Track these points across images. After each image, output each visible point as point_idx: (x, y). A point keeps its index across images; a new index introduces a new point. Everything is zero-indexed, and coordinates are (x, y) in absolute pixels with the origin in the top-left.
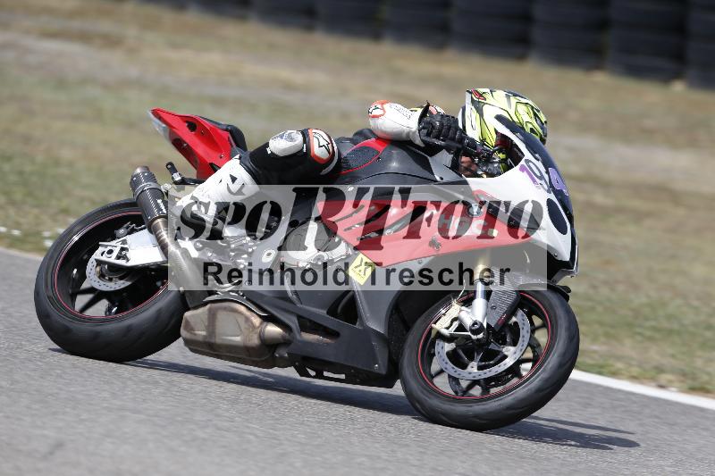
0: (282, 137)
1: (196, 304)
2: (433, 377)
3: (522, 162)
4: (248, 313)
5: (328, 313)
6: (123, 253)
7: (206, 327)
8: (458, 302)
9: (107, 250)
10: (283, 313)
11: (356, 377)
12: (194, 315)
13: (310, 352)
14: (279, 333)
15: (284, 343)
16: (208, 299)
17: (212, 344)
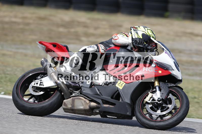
0: (91, 47)
1: (68, 98)
2: (145, 115)
3: (165, 51)
4: (85, 99)
5: (111, 98)
6: (42, 84)
7: (71, 104)
8: (151, 93)
9: (36, 83)
10: (97, 99)
11: (121, 117)
12: (67, 101)
13: (107, 110)
14: (95, 105)
15: (97, 108)
16: (71, 96)
17: (73, 109)
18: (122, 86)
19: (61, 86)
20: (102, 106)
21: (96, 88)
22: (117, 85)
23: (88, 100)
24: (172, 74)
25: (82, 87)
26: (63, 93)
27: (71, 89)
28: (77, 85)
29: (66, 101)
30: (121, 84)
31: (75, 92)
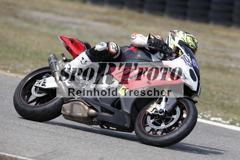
1: (67, 102)
4: (84, 105)
5: (111, 106)
6: (44, 84)
7: (70, 110)
8: (156, 103)
9: (38, 83)
11: (120, 129)
16: (71, 100)
20: (100, 114)
29: (65, 106)
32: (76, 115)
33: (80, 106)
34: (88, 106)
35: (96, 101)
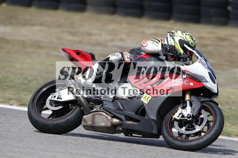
0: (114, 55)
1: (88, 113)
3: (199, 60)
4: (106, 115)
5: (135, 114)
6: (60, 97)
7: (91, 121)
8: (181, 108)
9: (53, 96)
10: (120, 115)
11: (146, 135)
12: (87, 117)
13: (130, 127)
14: (118, 122)
15: (119, 125)
16: (92, 111)
17: (94, 126)
18: (147, 100)
19: (80, 100)
20: (125, 123)
21: (119, 102)
22: (142, 99)
23: (110, 115)
24: (206, 86)
25: (104, 101)
26: (82, 108)
27: (91, 103)
28: (99, 99)
29: (85, 117)
30: (146, 98)
31: (96, 107)
32: (99, 126)
33: (102, 116)
34: (111, 116)
35: (119, 111)
